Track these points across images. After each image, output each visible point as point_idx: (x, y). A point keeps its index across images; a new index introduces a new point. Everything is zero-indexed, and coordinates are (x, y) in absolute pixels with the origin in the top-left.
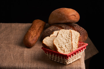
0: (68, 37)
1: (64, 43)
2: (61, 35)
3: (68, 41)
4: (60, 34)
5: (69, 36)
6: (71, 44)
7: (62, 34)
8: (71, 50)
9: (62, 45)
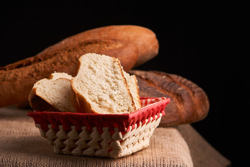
0: (113, 75)
1: (103, 88)
2: (90, 68)
3: (114, 84)
4: (87, 65)
5: (115, 73)
6: (127, 92)
7: (92, 66)
8: (132, 108)
9: (100, 94)
